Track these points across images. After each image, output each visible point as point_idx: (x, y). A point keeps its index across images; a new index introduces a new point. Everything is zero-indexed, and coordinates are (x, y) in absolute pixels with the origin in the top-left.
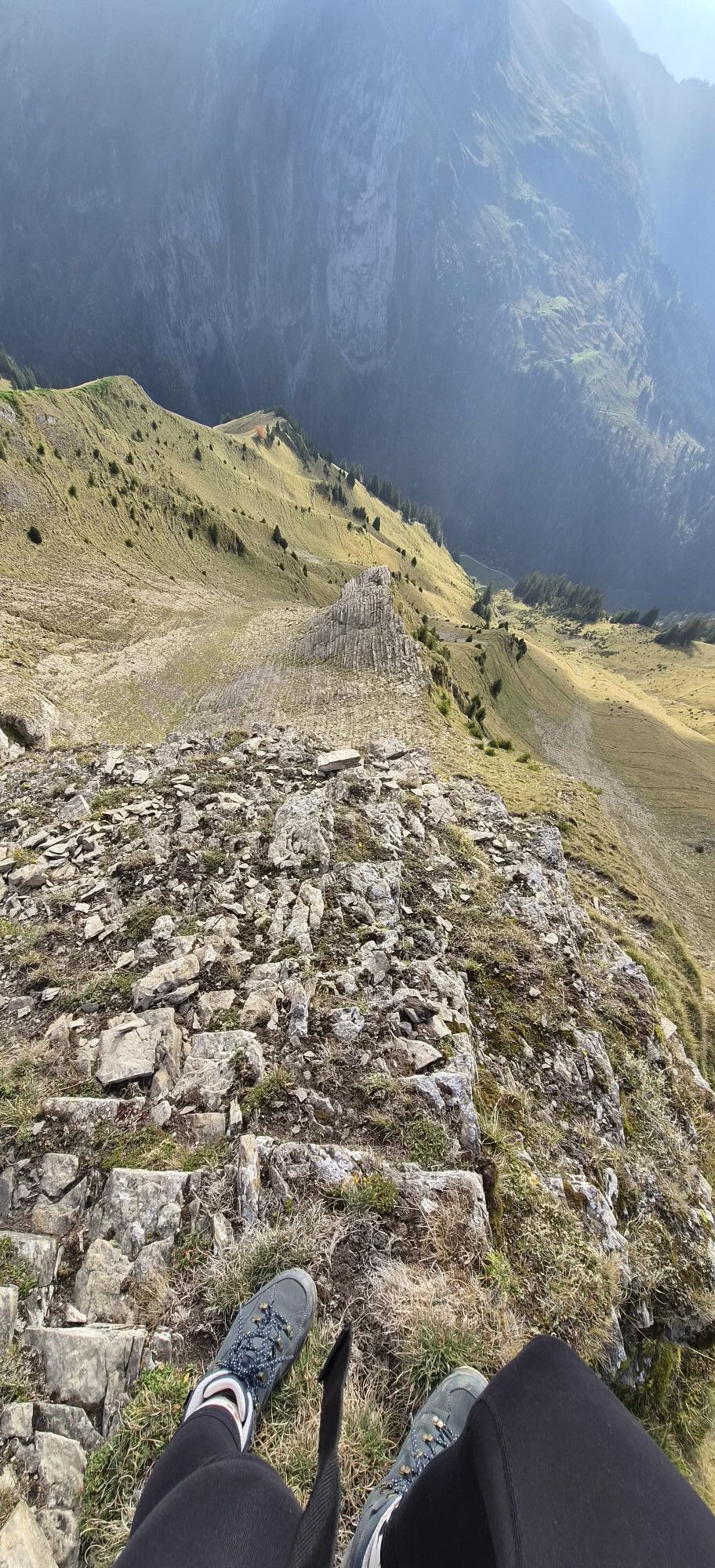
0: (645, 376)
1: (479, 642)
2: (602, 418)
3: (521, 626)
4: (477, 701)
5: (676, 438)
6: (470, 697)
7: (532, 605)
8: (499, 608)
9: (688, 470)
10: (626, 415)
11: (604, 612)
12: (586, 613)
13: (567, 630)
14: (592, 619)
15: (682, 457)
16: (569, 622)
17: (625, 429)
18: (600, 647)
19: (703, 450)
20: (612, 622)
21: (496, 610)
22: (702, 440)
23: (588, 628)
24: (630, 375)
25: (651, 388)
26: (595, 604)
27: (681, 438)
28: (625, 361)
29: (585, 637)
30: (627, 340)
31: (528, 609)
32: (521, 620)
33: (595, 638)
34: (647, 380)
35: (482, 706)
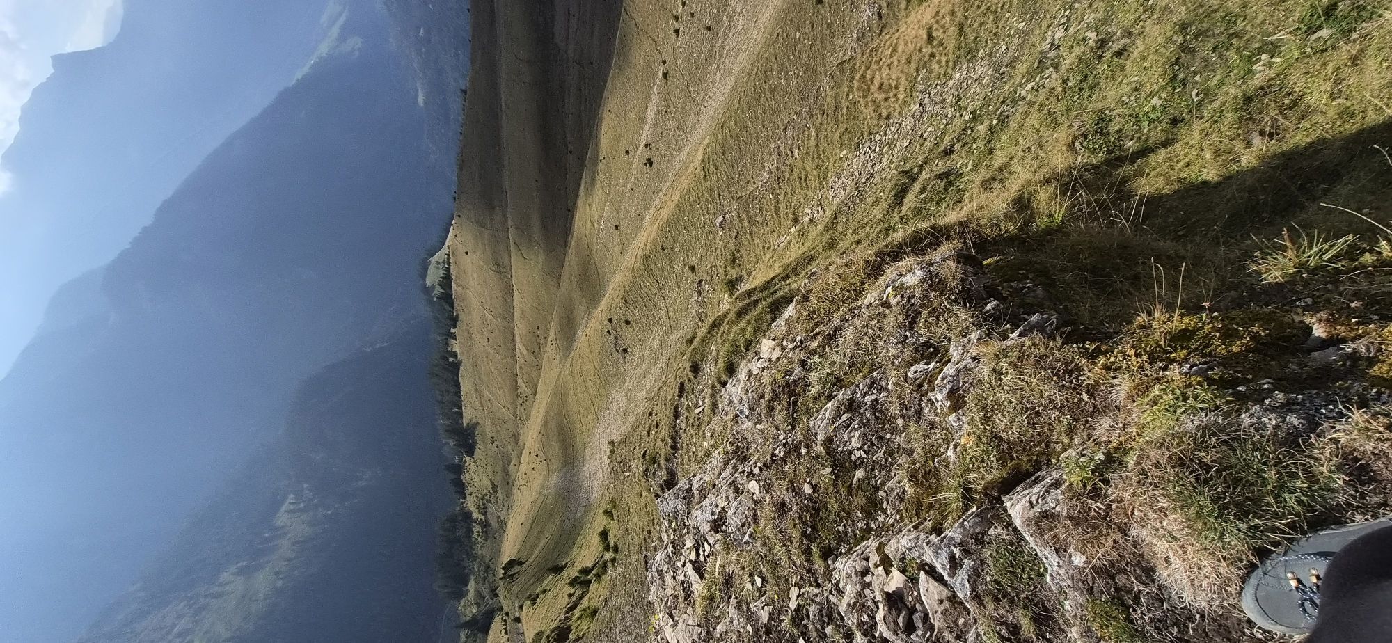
0: (221, 580)
1: (517, 609)
2: (268, 601)
3: (491, 576)
4: (572, 583)
5: (282, 524)
6: (572, 591)
7: (468, 575)
8: (478, 605)
9: (312, 500)
10: (263, 581)
11: (457, 508)
12: (463, 524)
13: (482, 532)
14: (468, 515)
15: (300, 510)
16: (475, 534)
17: (277, 573)
18: (490, 497)
19: (292, 496)
20: (465, 498)
21: (481, 608)
22: (282, 502)
23: (475, 515)
24: (216, 596)
25: (233, 569)
26: (452, 519)
27: (282, 519)
28: (204, 608)
29: (484, 514)
30: (180, 617)
31: (472, 578)
32: (484, 579)
33: (483, 504)
34: (225, 576)
35: (576, 574)
